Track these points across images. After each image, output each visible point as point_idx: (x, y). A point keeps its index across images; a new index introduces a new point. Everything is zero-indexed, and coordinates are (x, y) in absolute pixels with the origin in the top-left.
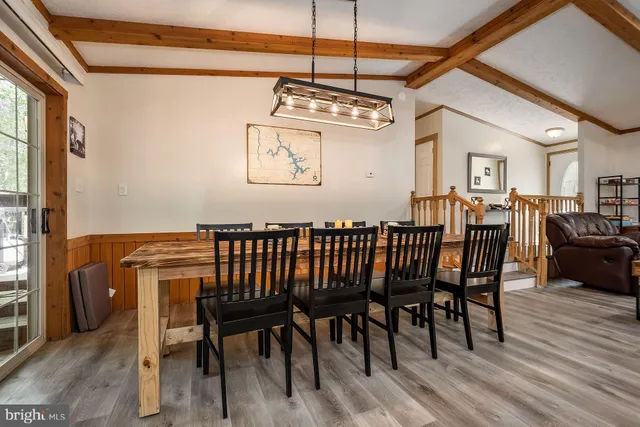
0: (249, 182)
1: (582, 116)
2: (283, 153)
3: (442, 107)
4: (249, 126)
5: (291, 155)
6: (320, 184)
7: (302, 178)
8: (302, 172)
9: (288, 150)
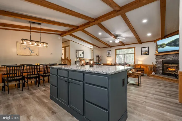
0: (17, 55)
1: (93, 45)
2: (27, 48)
3: (70, 40)
4: (17, 42)
5: (30, 49)
6: (38, 56)
7: (33, 54)
8: (33, 53)
9: (29, 48)
